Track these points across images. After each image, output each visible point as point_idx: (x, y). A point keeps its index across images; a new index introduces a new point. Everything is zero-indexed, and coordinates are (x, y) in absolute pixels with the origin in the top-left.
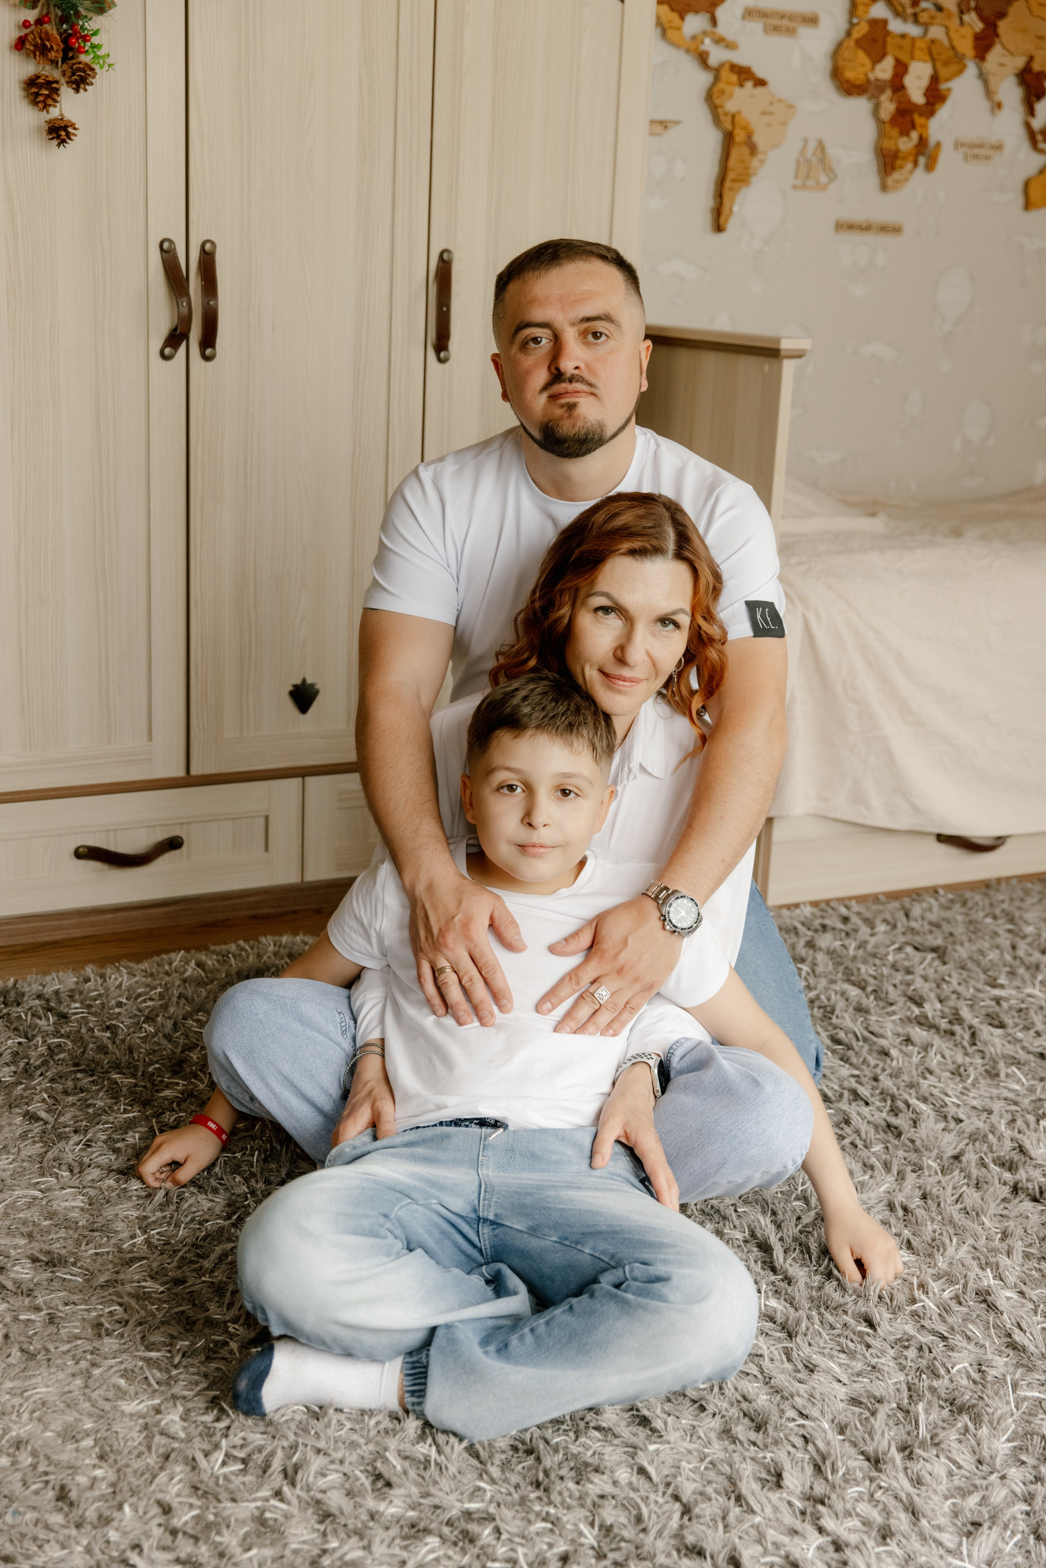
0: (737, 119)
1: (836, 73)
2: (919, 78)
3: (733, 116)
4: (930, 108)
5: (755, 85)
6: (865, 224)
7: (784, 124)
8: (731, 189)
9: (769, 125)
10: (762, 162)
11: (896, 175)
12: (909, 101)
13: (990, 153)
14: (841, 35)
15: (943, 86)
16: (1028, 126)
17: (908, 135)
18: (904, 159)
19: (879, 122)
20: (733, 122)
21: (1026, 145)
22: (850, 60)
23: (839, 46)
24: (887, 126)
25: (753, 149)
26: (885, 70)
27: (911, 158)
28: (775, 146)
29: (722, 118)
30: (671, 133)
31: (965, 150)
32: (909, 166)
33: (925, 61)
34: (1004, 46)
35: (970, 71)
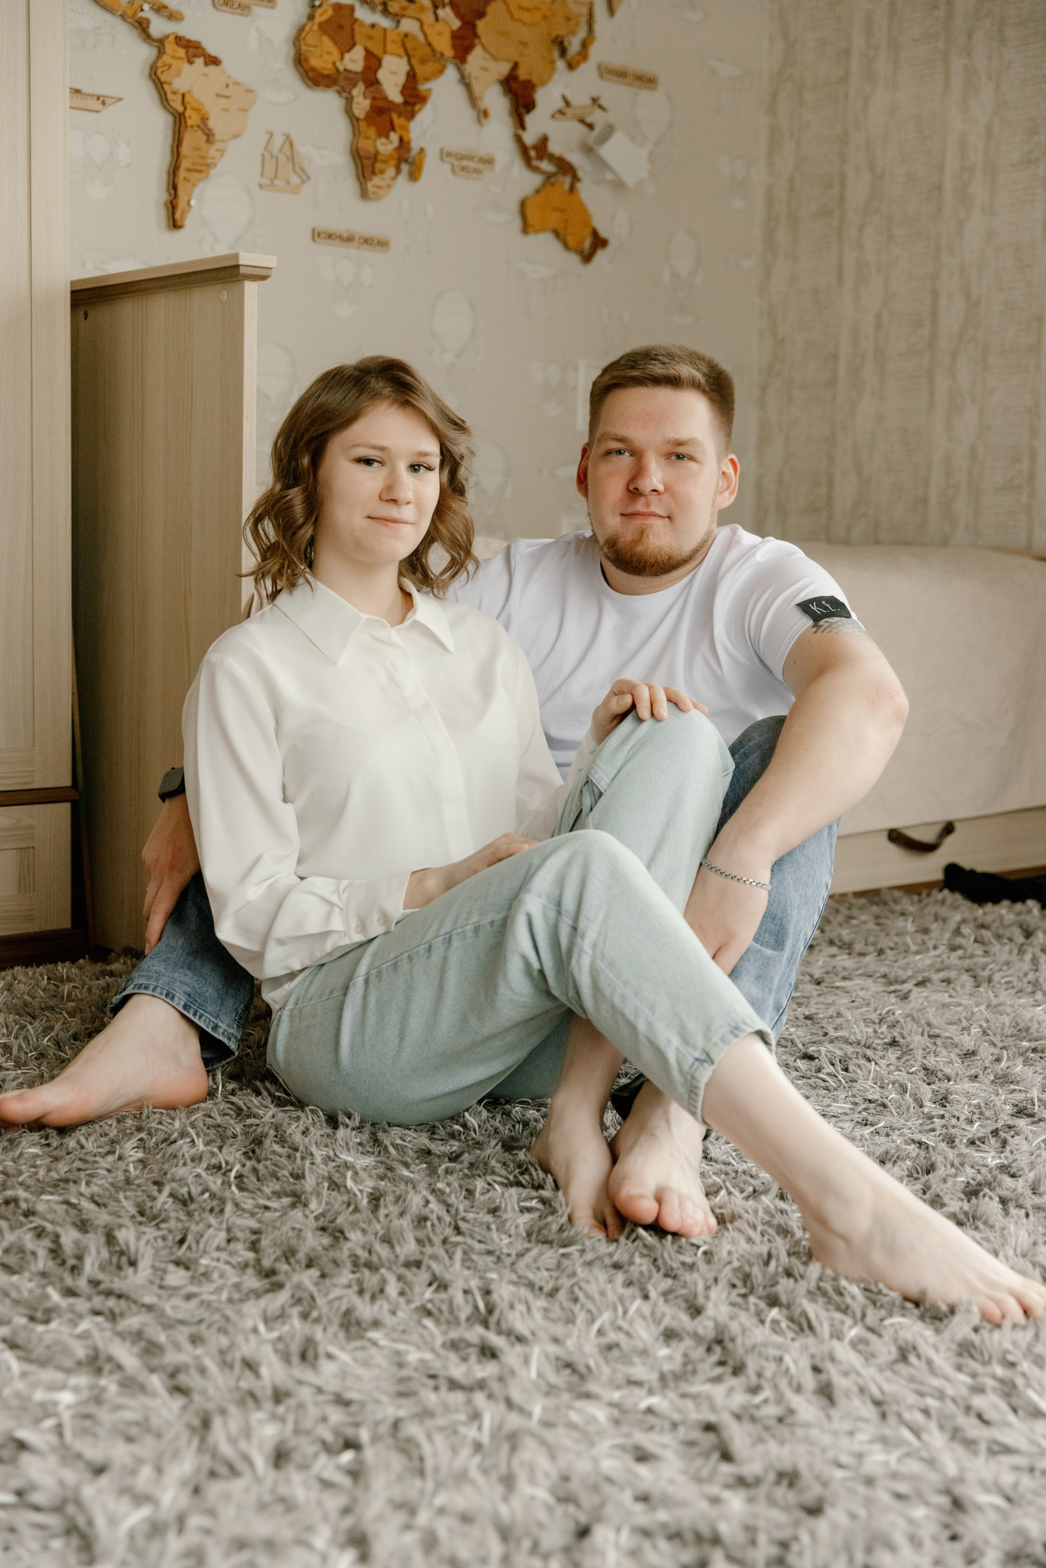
0: (187, 99)
1: (300, 61)
2: (394, 73)
3: (183, 95)
4: (409, 108)
5: (206, 64)
6: (347, 235)
7: (244, 110)
8: (186, 180)
9: (225, 110)
10: (221, 151)
11: (376, 180)
12: (386, 99)
13: (480, 166)
14: (304, 20)
15: (423, 88)
16: (519, 140)
17: (387, 137)
18: (385, 162)
19: (353, 119)
20: (183, 103)
21: (518, 163)
22: (315, 47)
23: (301, 29)
24: (363, 124)
25: (209, 136)
26: (355, 61)
27: (393, 163)
28: (236, 136)
29: (170, 96)
30: (111, 110)
31: (453, 160)
32: (391, 171)
33: (400, 56)
34: (485, 49)
35: (451, 72)
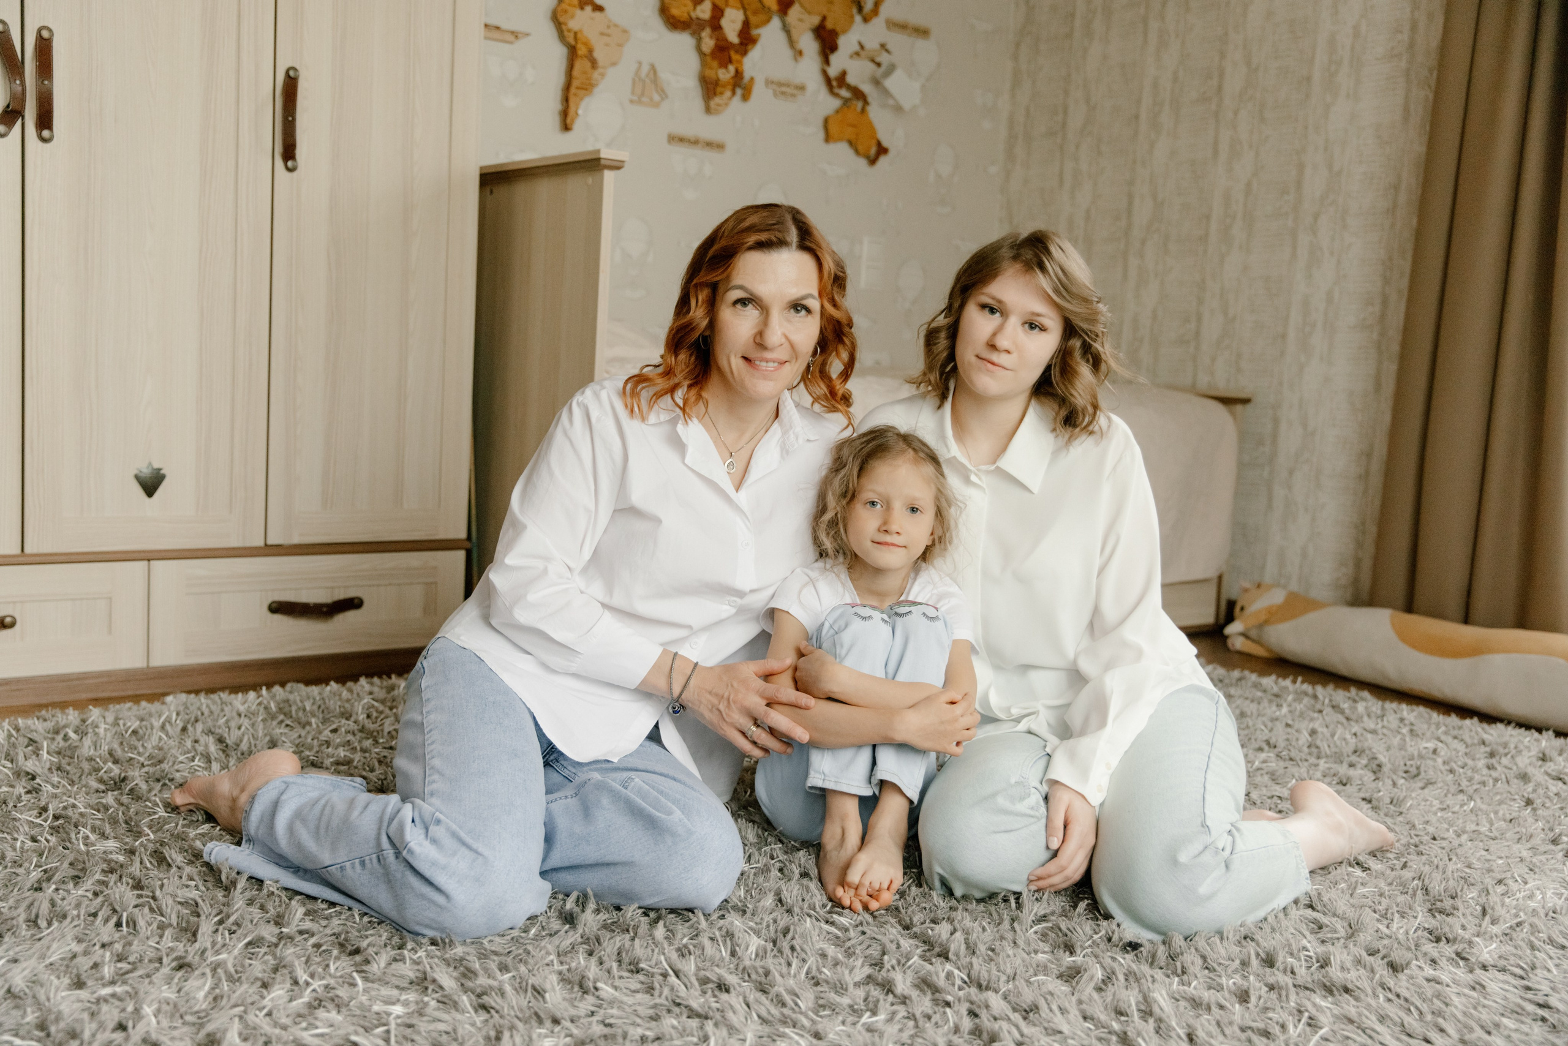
0: (579, 35)
1: (664, 11)
2: (733, 22)
3: (575, 34)
4: (743, 47)
5: (594, 11)
6: (693, 139)
7: (620, 45)
8: (575, 95)
9: (607, 45)
10: (603, 75)
11: (717, 100)
12: (726, 40)
13: (795, 92)
15: (754, 32)
16: (825, 73)
17: (726, 67)
18: (724, 86)
19: (701, 54)
20: (576, 38)
21: (823, 90)
24: (709, 59)
25: (594, 63)
26: (704, 12)
27: (730, 87)
28: (614, 64)
29: (566, 33)
30: (522, 43)
31: (775, 87)
32: (728, 93)
33: (738, 9)
34: (802, 6)
35: (776, 22)
